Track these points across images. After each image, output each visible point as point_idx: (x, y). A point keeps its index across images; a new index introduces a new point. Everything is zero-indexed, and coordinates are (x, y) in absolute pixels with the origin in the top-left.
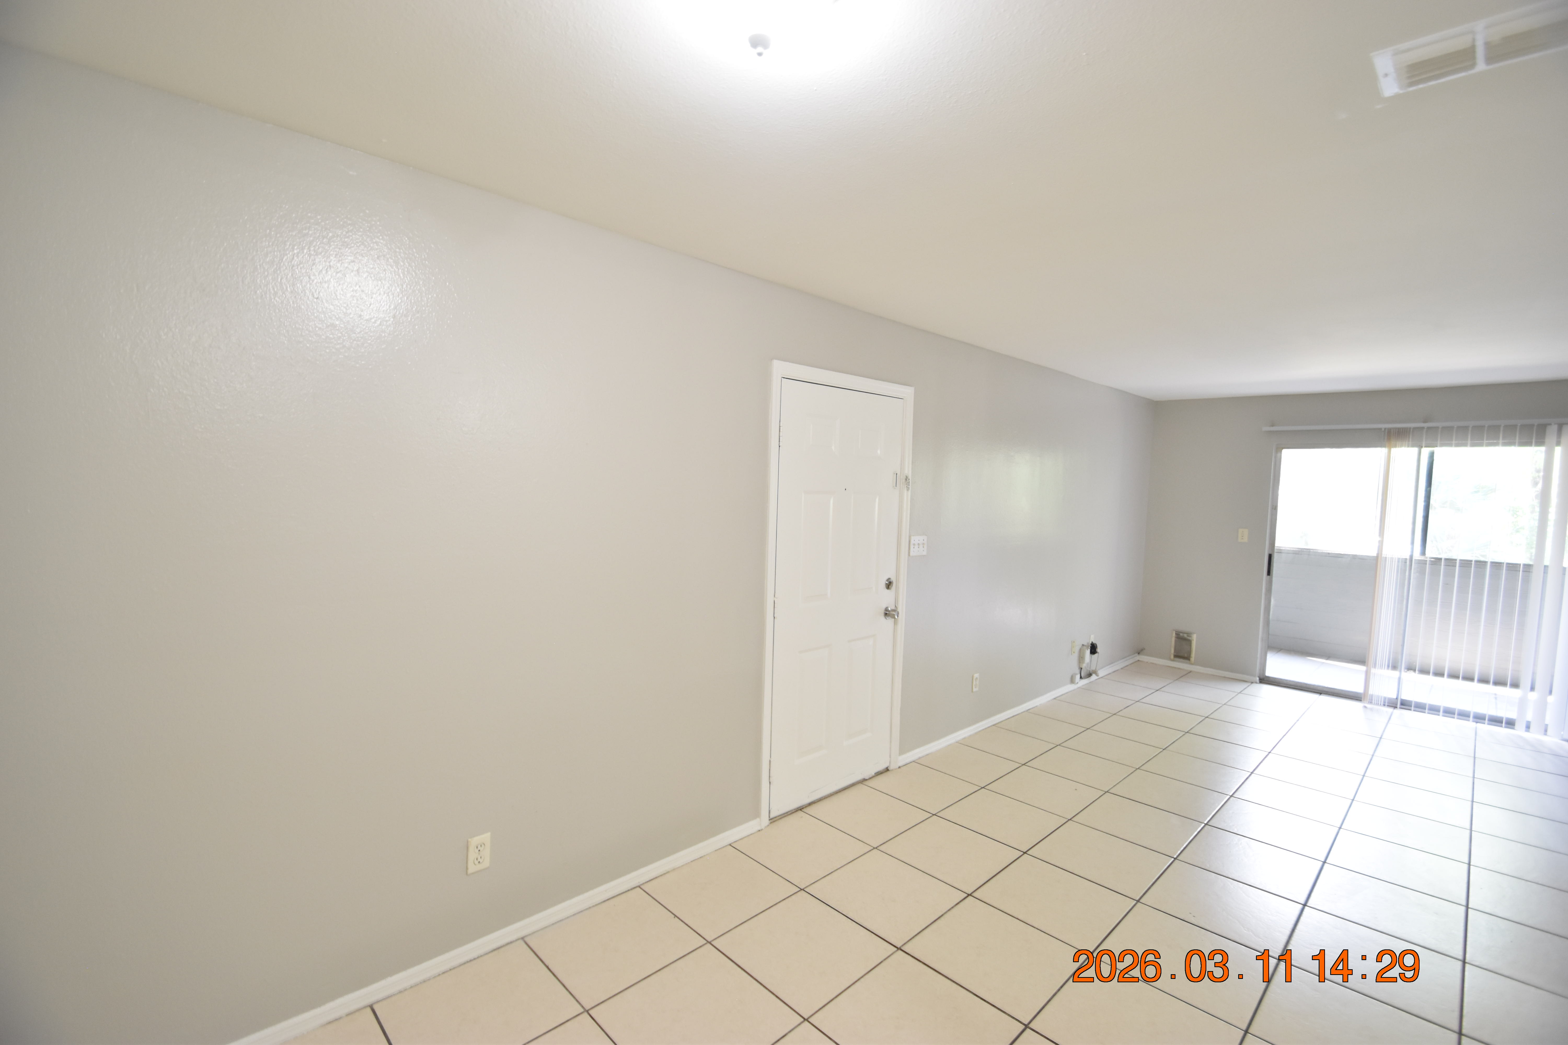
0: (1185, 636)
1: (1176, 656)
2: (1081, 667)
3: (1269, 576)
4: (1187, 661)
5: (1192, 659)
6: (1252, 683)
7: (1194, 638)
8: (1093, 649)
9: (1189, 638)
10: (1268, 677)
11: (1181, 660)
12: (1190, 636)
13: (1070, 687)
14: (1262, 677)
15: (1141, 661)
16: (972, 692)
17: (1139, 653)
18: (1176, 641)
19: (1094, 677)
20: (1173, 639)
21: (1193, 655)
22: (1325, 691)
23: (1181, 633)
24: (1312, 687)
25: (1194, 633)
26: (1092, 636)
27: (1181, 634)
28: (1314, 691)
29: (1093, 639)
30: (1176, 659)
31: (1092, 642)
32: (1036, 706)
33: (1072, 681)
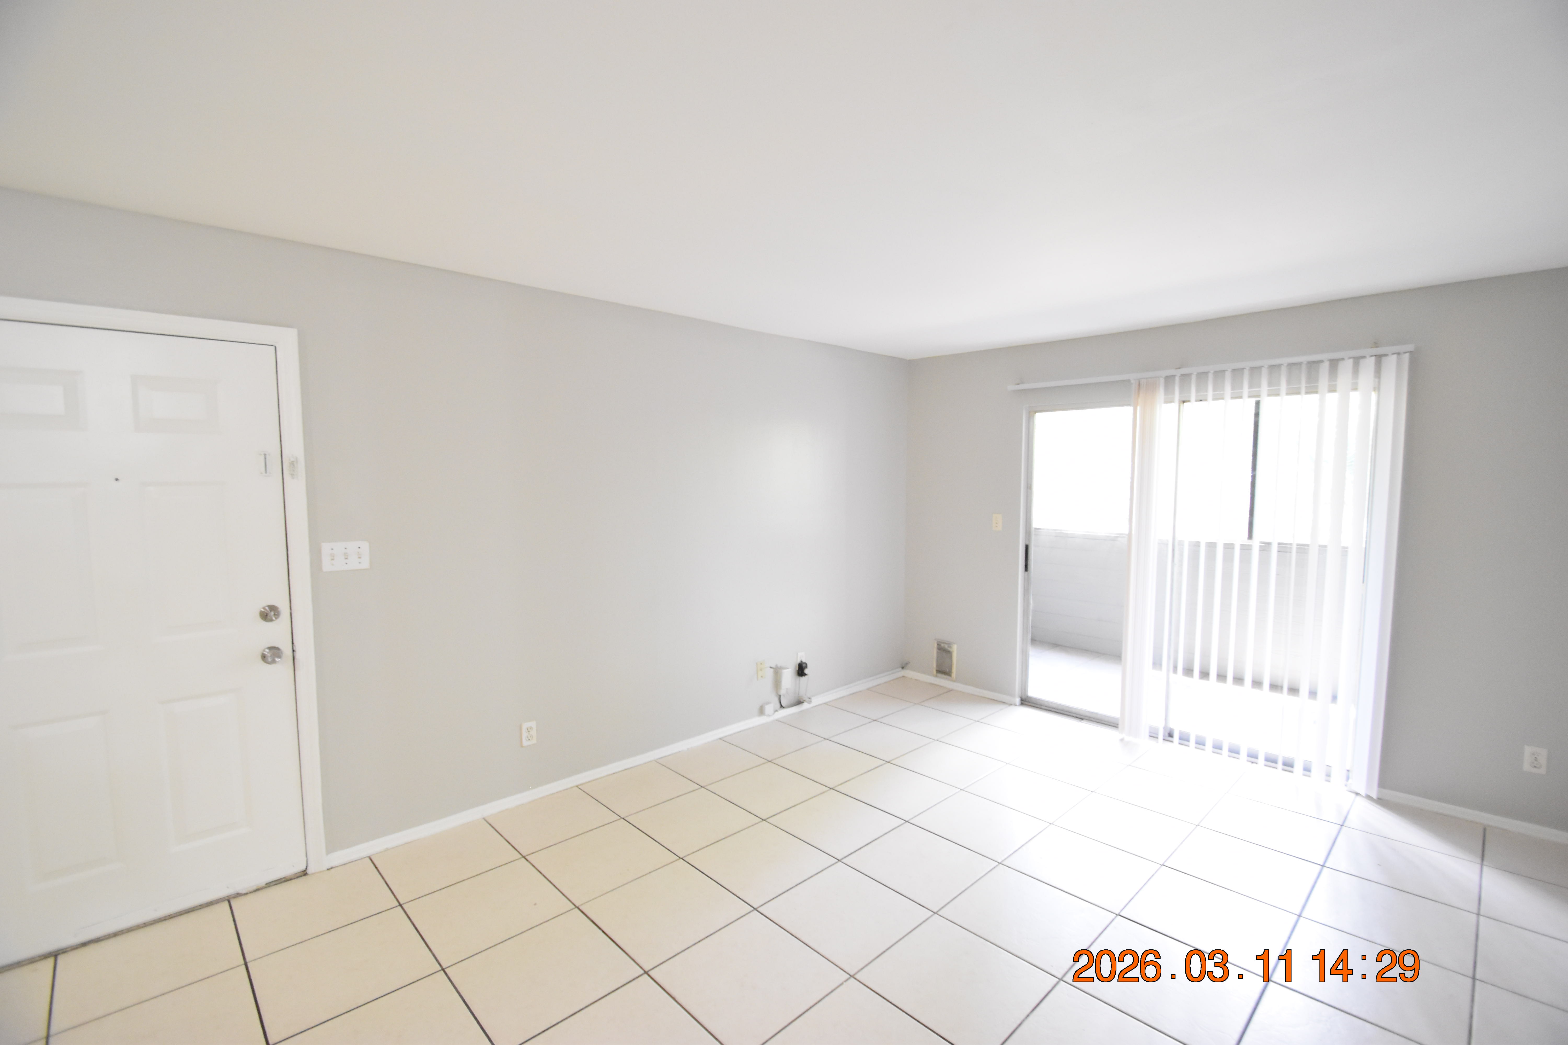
0: (946, 646)
1: (938, 671)
2: (780, 694)
3: (1026, 572)
4: (948, 677)
5: (954, 675)
6: (1011, 705)
7: (955, 649)
8: (801, 670)
9: (949, 649)
10: (1030, 698)
11: (943, 676)
12: (950, 647)
13: (758, 721)
14: (1023, 697)
15: (906, 677)
16: (522, 746)
17: (903, 668)
18: (938, 653)
19: (805, 706)
20: (935, 650)
21: (954, 670)
22: (1087, 716)
23: (943, 643)
24: (1074, 711)
25: (954, 643)
26: (800, 654)
27: (942, 645)
28: (1076, 716)
29: (802, 657)
30: (939, 675)
31: (801, 661)
32: (680, 752)
33: (761, 711)
